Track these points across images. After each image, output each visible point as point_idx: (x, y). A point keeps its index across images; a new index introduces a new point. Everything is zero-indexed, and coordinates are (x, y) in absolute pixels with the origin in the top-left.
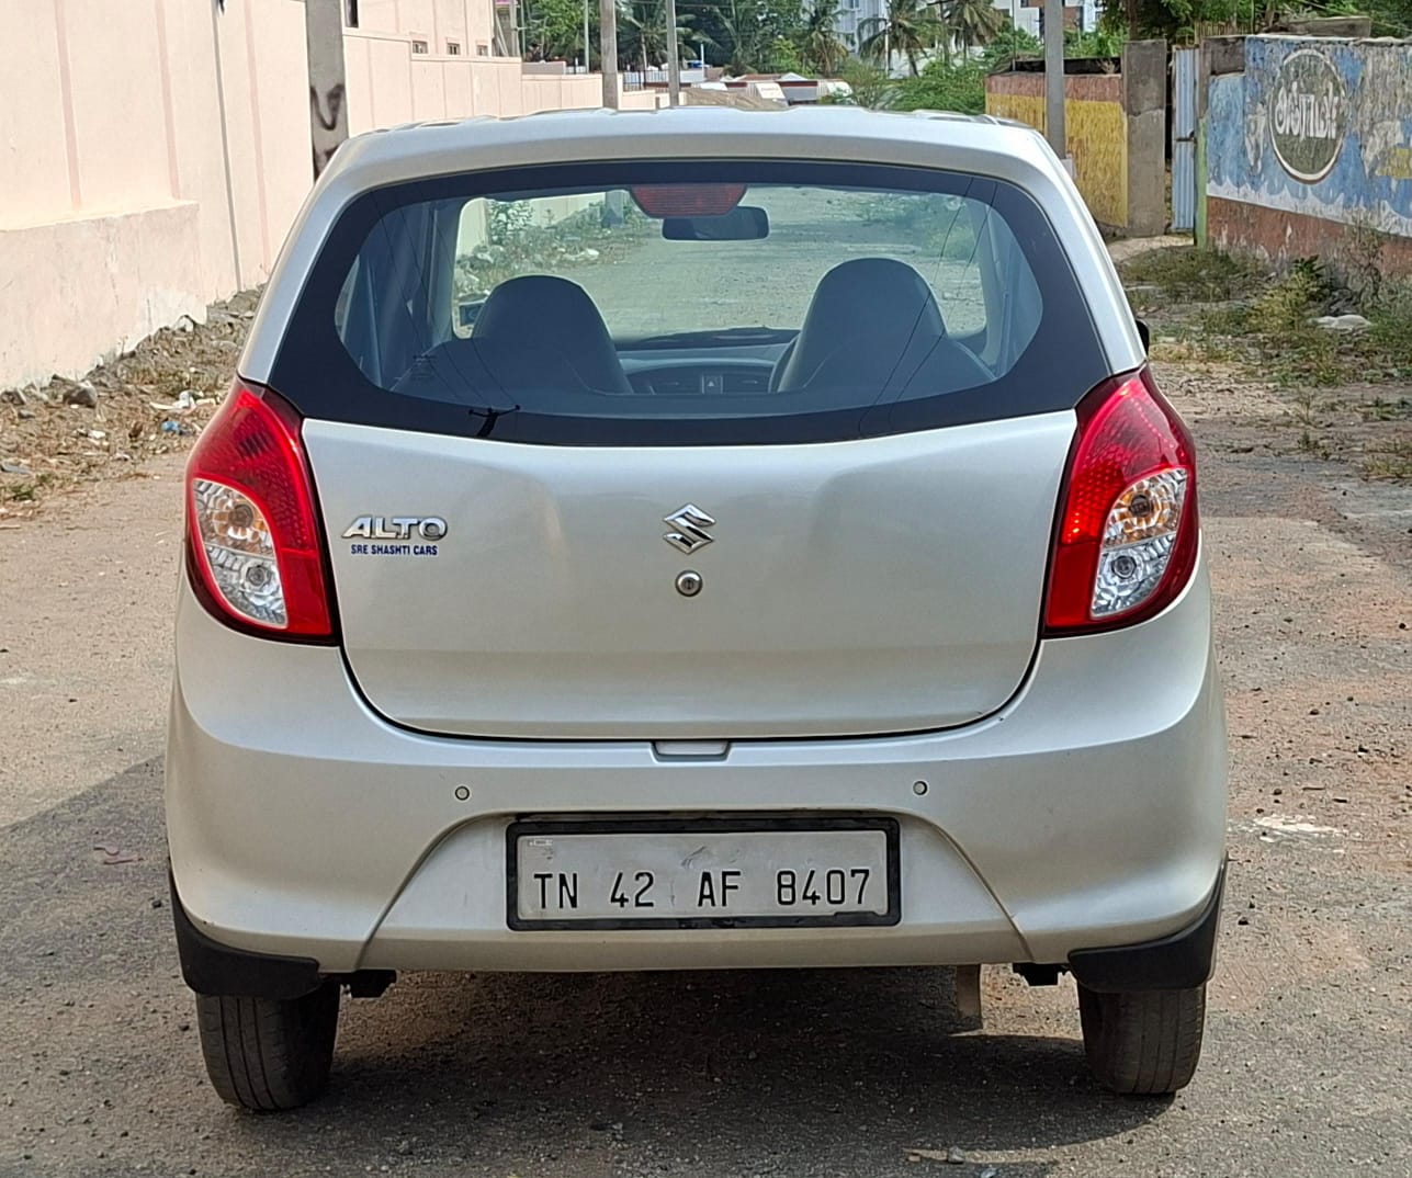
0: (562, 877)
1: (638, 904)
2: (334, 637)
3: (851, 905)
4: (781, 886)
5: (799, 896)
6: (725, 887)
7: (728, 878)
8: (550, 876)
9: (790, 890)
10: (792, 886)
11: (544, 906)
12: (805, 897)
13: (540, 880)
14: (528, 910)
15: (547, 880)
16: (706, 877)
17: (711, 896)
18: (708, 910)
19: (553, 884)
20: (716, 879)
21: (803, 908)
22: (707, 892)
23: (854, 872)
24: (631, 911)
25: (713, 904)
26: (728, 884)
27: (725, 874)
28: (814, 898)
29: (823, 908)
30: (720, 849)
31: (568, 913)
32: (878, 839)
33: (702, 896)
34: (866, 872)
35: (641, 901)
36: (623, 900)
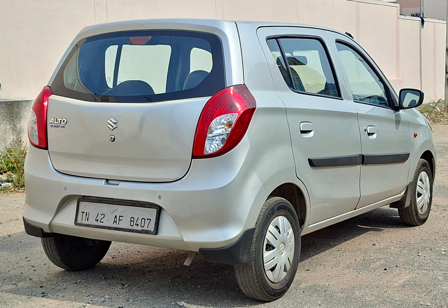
0: (86, 213)
1: (101, 222)
2: (47, 148)
3: (145, 228)
4: (131, 221)
5: (135, 224)
6: (119, 220)
7: (120, 217)
8: (84, 212)
9: (133, 222)
10: (133, 221)
11: (82, 220)
12: (136, 225)
13: (82, 213)
14: (79, 221)
15: (84, 213)
16: (116, 217)
17: (116, 222)
18: (115, 225)
19: (85, 214)
20: (118, 217)
21: (135, 228)
22: (115, 221)
23: (148, 219)
24: (99, 224)
25: (116, 224)
26: (120, 219)
27: (120, 216)
28: (138, 225)
29: (139, 228)
30: (120, 209)
31: (86, 222)
32: (154, 211)
33: (114, 222)
34: (150, 219)
35: (101, 221)
36: (98, 220)
